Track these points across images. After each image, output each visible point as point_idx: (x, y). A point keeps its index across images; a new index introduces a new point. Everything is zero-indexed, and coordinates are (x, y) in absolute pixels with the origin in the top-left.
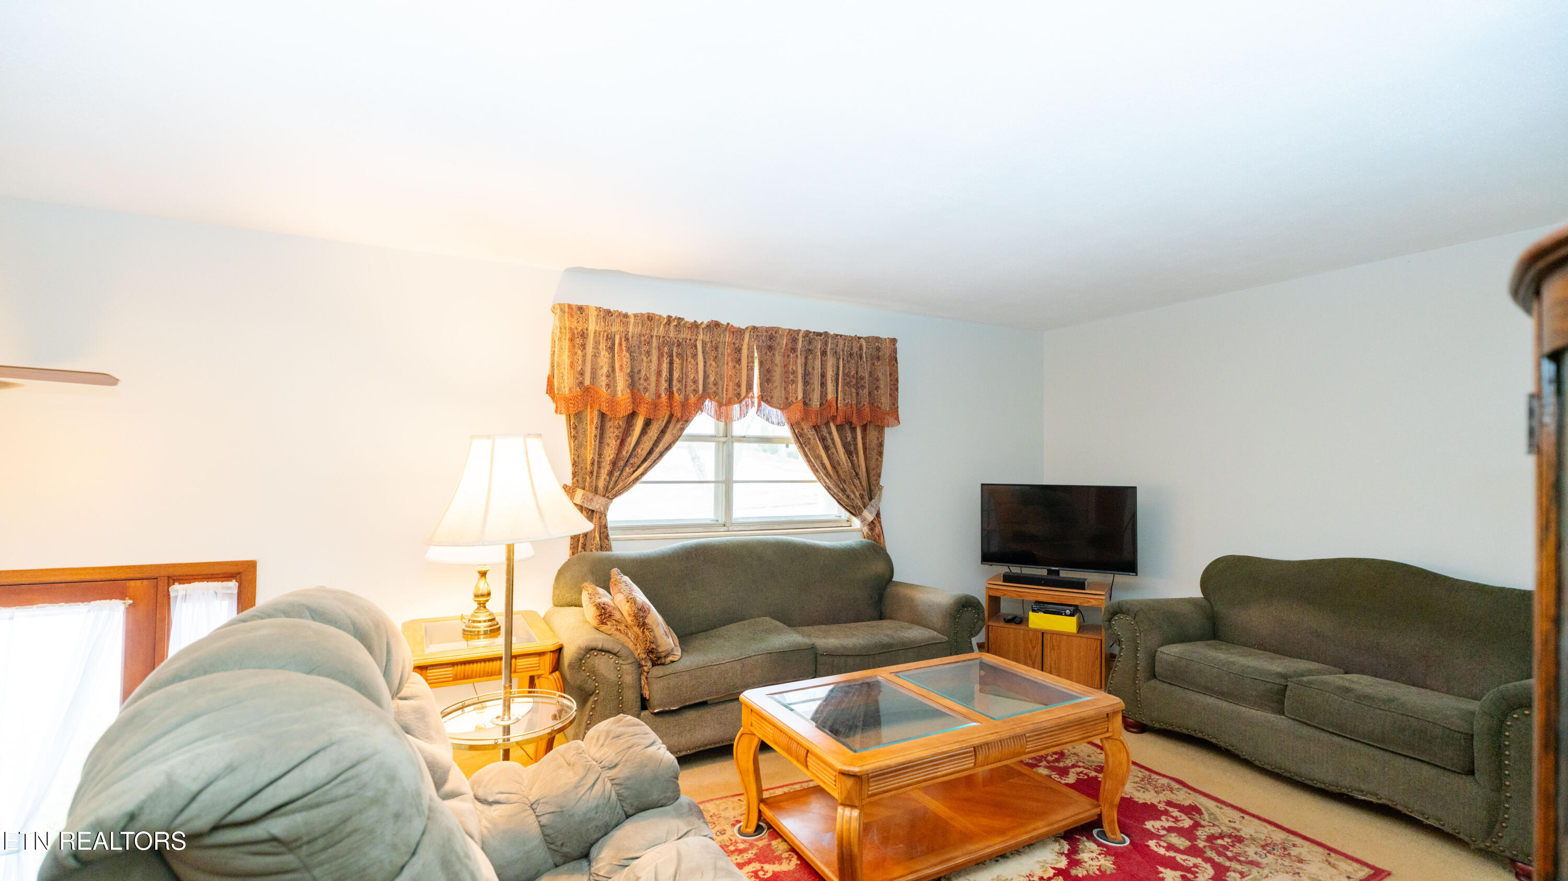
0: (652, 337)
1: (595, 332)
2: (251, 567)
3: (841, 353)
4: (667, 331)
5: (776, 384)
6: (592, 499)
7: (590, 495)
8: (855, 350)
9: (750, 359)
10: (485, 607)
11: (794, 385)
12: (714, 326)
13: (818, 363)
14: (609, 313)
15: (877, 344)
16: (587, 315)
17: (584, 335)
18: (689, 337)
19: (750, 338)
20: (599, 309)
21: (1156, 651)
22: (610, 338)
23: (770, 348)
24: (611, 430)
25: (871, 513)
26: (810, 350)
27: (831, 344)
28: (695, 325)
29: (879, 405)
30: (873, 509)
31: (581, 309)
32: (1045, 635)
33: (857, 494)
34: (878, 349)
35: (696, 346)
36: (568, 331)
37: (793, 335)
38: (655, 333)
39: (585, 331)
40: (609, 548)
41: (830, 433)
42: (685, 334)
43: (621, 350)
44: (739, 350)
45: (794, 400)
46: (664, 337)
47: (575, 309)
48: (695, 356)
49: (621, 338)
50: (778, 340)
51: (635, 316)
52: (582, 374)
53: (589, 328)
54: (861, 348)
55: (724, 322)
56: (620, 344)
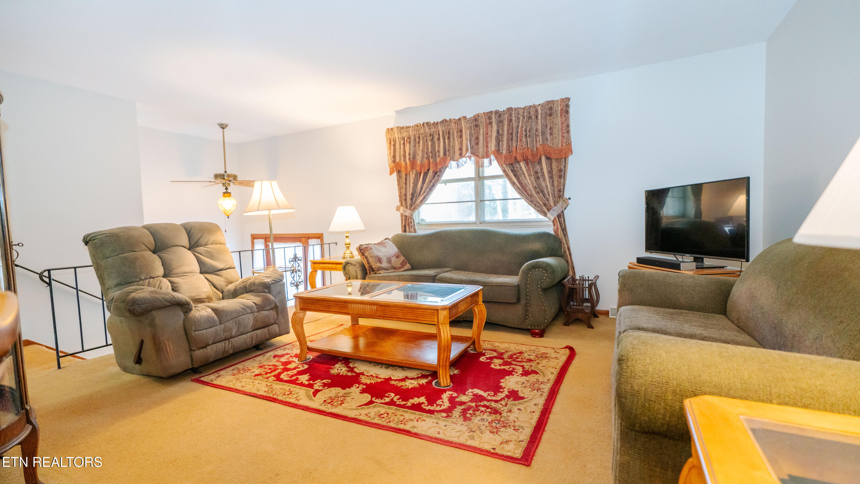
0: (420, 134)
1: (398, 138)
2: (322, 234)
3: (521, 118)
6: (407, 211)
7: (406, 209)
8: (532, 113)
11: (490, 144)
12: (444, 121)
13: (506, 127)
14: (403, 128)
15: (549, 106)
16: (395, 131)
17: (395, 141)
18: (435, 130)
19: (465, 123)
22: (403, 139)
23: (477, 126)
27: (515, 114)
28: (437, 124)
30: (555, 213)
34: (551, 109)
37: (489, 115)
38: (420, 132)
39: (394, 138)
40: (416, 232)
42: (433, 130)
44: (461, 131)
46: (424, 133)
47: (390, 129)
49: (407, 138)
50: (480, 121)
51: (413, 126)
52: (394, 157)
53: (396, 137)
54: (537, 111)
55: (448, 119)
56: (407, 141)
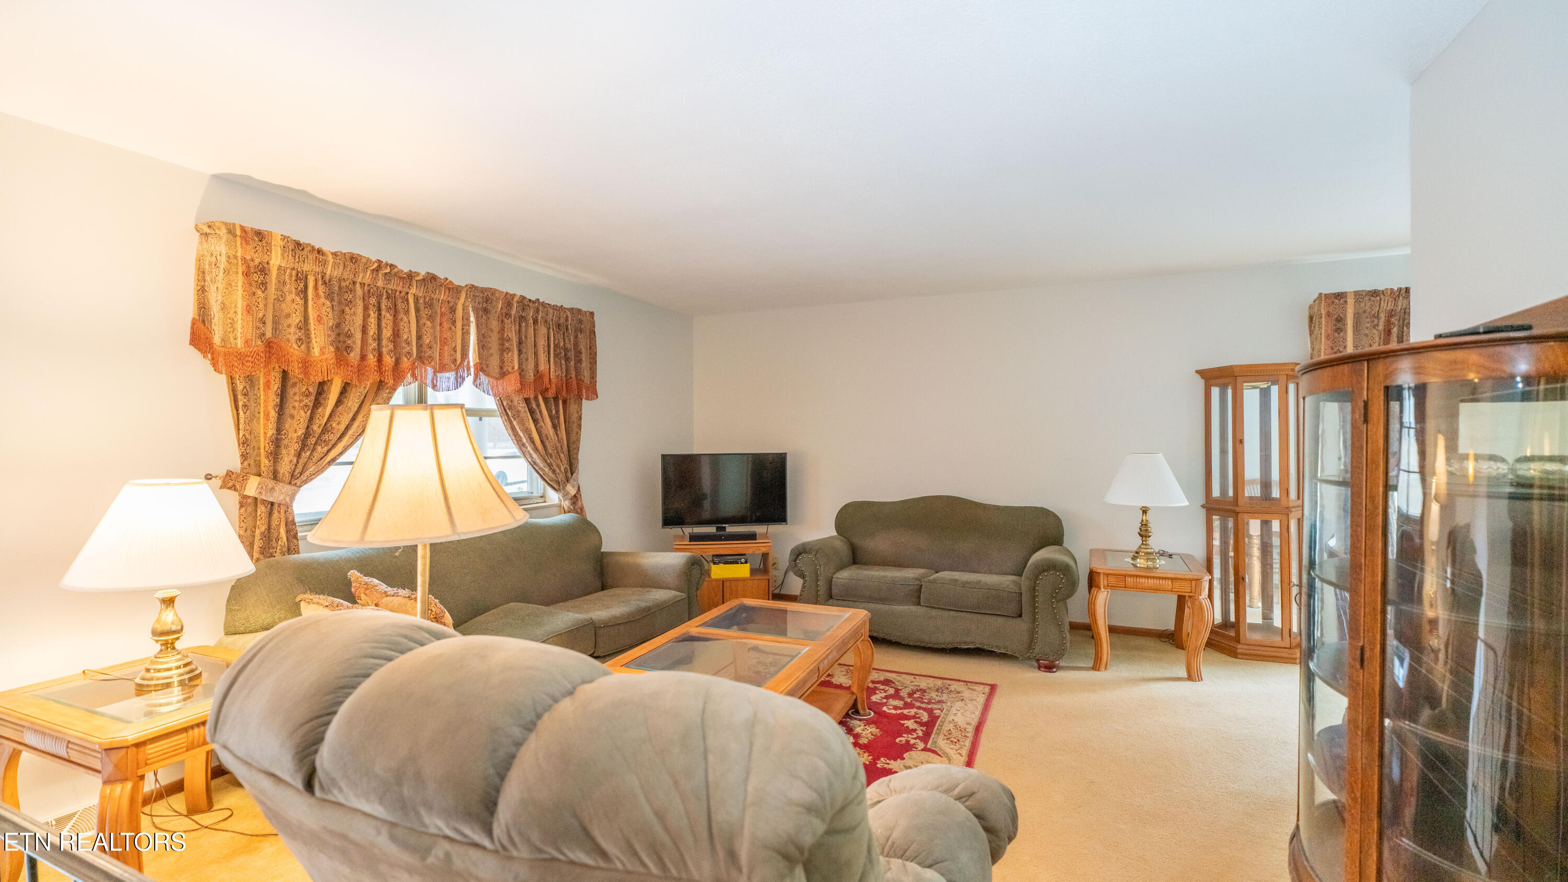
0: (354, 283)
1: (279, 268)
3: (551, 323)
4: (375, 279)
5: (491, 351)
6: (273, 488)
7: (271, 483)
9: (466, 322)
10: (174, 648)
11: (510, 354)
12: (431, 278)
13: (531, 331)
14: (299, 245)
15: (579, 316)
16: (269, 244)
17: (263, 270)
18: (400, 288)
19: (466, 298)
20: (284, 238)
21: (832, 578)
22: (301, 278)
23: (486, 311)
24: (297, 398)
25: (573, 487)
26: (523, 317)
27: (542, 312)
28: (411, 276)
29: (582, 378)
30: (574, 484)
31: (259, 234)
32: (725, 583)
33: (562, 468)
34: (580, 322)
35: (407, 300)
36: (240, 263)
37: (508, 299)
38: (359, 280)
39: (266, 266)
40: (297, 551)
41: (538, 405)
42: (396, 285)
43: (317, 295)
44: (454, 310)
45: (510, 370)
46: (369, 285)
47: (251, 233)
48: (407, 312)
49: (316, 281)
50: (494, 303)
51: (335, 254)
52: (262, 321)
53: (271, 262)
54: (567, 320)
55: (442, 276)
56: (316, 288)
